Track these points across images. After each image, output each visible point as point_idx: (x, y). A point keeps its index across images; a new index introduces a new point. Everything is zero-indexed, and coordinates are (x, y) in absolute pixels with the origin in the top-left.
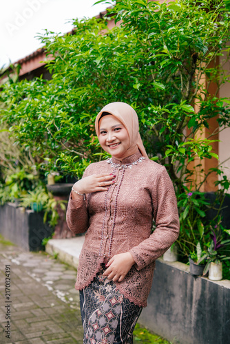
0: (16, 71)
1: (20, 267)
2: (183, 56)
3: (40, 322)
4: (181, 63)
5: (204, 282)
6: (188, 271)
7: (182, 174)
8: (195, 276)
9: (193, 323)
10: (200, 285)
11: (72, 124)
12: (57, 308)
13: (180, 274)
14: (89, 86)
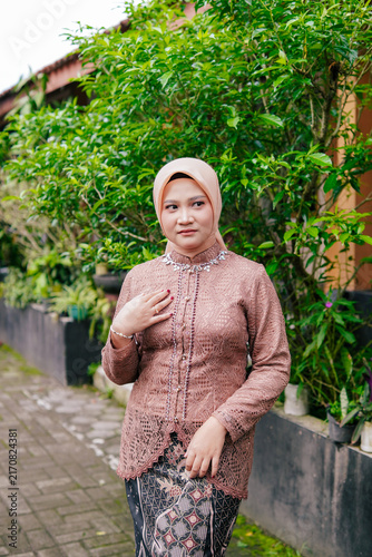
0: (40, 85)
1: (51, 414)
2: (314, 68)
3: (80, 513)
4: (309, 82)
5: (352, 455)
6: (327, 433)
7: (315, 269)
8: (338, 444)
9: (334, 521)
10: (346, 459)
11: (124, 187)
12: (109, 488)
13: (312, 437)
14: (152, 121)
